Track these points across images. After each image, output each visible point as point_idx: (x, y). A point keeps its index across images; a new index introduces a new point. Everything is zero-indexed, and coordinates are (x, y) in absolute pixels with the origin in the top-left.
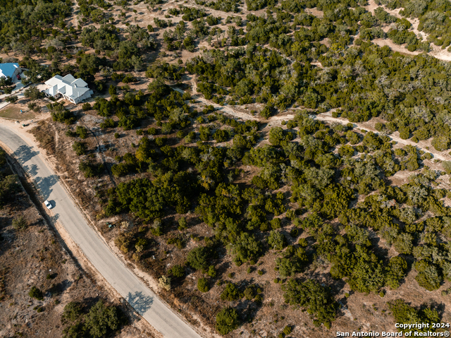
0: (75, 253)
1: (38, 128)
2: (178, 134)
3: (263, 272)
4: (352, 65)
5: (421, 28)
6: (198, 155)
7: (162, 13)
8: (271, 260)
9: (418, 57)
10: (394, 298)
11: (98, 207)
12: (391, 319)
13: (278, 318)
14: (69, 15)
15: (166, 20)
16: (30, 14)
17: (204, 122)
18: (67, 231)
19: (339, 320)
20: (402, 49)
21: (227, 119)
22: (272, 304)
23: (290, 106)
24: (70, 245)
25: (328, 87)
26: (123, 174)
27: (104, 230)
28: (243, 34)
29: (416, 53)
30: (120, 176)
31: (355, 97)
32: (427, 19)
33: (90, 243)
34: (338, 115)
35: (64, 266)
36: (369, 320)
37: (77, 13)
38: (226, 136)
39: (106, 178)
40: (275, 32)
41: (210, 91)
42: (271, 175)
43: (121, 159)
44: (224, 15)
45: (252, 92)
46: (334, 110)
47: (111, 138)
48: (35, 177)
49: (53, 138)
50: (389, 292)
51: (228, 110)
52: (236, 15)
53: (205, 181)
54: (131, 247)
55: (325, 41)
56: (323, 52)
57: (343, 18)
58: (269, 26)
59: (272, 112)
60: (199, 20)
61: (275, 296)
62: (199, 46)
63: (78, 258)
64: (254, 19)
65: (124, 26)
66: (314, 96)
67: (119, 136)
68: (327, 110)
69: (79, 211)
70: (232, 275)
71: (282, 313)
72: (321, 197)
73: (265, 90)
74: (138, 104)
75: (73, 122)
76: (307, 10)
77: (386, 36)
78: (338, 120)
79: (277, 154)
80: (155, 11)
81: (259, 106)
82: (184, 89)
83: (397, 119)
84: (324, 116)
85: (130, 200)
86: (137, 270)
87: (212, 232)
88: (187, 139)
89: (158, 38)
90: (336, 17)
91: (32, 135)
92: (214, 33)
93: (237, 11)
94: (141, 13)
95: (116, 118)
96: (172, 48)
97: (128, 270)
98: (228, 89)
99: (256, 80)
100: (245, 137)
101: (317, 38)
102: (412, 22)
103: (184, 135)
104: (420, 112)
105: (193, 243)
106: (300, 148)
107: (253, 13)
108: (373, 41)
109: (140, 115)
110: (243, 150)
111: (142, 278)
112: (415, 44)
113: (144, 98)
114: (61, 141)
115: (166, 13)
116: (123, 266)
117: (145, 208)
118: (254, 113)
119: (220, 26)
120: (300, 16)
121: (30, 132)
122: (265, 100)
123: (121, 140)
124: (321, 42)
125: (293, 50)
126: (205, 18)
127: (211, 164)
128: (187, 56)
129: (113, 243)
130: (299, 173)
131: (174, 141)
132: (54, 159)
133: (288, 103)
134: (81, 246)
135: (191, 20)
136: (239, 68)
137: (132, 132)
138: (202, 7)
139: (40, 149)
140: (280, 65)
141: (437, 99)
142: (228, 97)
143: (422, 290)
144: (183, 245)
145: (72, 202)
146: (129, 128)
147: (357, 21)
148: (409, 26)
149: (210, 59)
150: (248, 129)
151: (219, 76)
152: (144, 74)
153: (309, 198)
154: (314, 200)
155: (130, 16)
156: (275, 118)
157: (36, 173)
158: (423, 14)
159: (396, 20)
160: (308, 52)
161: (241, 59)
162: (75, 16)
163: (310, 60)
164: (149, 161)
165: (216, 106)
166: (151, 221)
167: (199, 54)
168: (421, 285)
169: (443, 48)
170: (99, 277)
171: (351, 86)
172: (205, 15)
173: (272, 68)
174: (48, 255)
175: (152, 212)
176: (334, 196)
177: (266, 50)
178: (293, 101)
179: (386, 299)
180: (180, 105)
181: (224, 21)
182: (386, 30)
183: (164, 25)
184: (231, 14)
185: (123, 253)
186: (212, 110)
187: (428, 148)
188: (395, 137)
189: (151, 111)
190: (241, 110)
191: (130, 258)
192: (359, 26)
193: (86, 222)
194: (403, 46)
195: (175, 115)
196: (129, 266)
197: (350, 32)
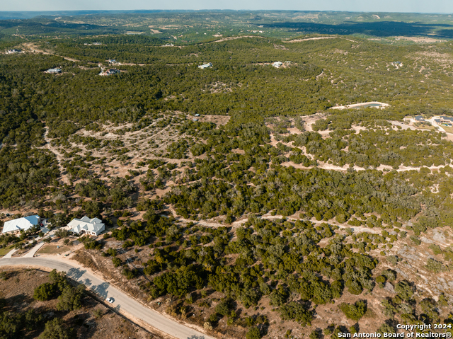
0: (141, 325)
1: (77, 255)
2: (176, 244)
3: (263, 308)
4: (273, 181)
5: (308, 152)
6: (196, 253)
7: (132, 166)
8: (265, 301)
9: (312, 169)
10: (340, 303)
11: (145, 295)
12: (342, 314)
13: (281, 329)
14: (58, 176)
15: (137, 170)
16: (26, 179)
17: (190, 233)
18: (130, 313)
19: (314, 321)
20: (301, 166)
21: (204, 229)
22: (275, 323)
23: (242, 214)
24: (136, 321)
25: (263, 198)
26: (152, 273)
27: (156, 307)
28: (196, 172)
29: (310, 168)
30: (151, 274)
31: (282, 200)
32: (310, 146)
33: (149, 316)
34: (274, 214)
35: (138, 333)
36: (331, 317)
37: (65, 173)
38: (209, 240)
39: (142, 277)
40: (217, 168)
41: (187, 213)
42: (248, 255)
43: (146, 265)
44: (179, 162)
45: (215, 209)
46: (271, 211)
47: (133, 253)
48: (91, 286)
49: (92, 260)
50: (336, 301)
51: (202, 223)
52: (186, 160)
53: (207, 267)
54: (178, 312)
55: (251, 169)
56: (252, 176)
57: (258, 152)
58: (212, 165)
59: (233, 219)
60: (161, 167)
61: (275, 318)
62: (167, 185)
63: (145, 327)
64: (200, 161)
65: (106, 178)
66: (256, 204)
67: (138, 251)
68: (267, 212)
69: (133, 300)
70: (246, 314)
71: (282, 326)
72: (281, 261)
73: (223, 206)
74: (142, 228)
75: (101, 247)
76: (233, 150)
77: (289, 160)
78: (277, 217)
79: (246, 243)
80: (126, 164)
81: (222, 217)
82: (167, 215)
83: (311, 209)
84: (266, 216)
85: (166, 286)
86: (187, 324)
87: (224, 295)
88: (184, 246)
89: (135, 183)
90: (254, 153)
91: (75, 261)
92: (175, 174)
93: (186, 157)
94: (116, 168)
95: (130, 240)
96: (149, 189)
97: (181, 325)
98: (198, 210)
99: (215, 201)
100: (222, 238)
101: (245, 167)
102: (301, 149)
103: (181, 243)
104: (323, 203)
105: (214, 304)
106: (259, 237)
107: (197, 157)
108: (282, 164)
109: (146, 236)
110: (223, 245)
111: (192, 328)
112: (308, 163)
113: (144, 224)
114: (99, 261)
115: (135, 165)
116: (177, 324)
117: (178, 288)
118: (221, 222)
119: (177, 169)
120: (230, 155)
121: (72, 259)
122: (225, 213)
123: (140, 253)
124: (249, 170)
125: (233, 178)
126: (166, 165)
127: (206, 257)
128: (161, 193)
129: (165, 313)
130: (264, 251)
131: (175, 249)
132: (100, 273)
133: (241, 212)
134: (144, 319)
135: (155, 168)
136: (200, 195)
137: (145, 247)
138: (161, 158)
139: (86, 269)
140: (227, 189)
141: (331, 193)
142: (199, 215)
143: (353, 296)
144: (209, 305)
145: (126, 295)
146: (143, 245)
147: (267, 153)
148: (300, 152)
149: (178, 192)
150: (221, 232)
151: (189, 203)
152: (134, 209)
153: (275, 264)
154: (278, 264)
155: (108, 171)
156: (235, 223)
157: (91, 284)
158: (307, 143)
159: (292, 149)
160: (243, 178)
161: (200, 189)
162: (64, 176)
163: (245, 183)
164: (167, 262)
165: (194, 222)
166: (183, 296)
167: (169, 190)
168: (352, 293)
169: (325, 162)
170: (164, 334)
171: (277, 195)
172: (165, 163)
173: (223, 191)
174: (124, 329)
175: (183, 290)
176: (289, 259)
177: (215, 181)
178: (244, 210)
179: (336, 305)
180: (170, 225)
181: (179, 165)
182: (287, 156)
183: (137, 174)
184: (183, 160)
185: (174, 317)
186: (192, 225)
187: (334, 223)
188: (313, 220)
189: (152, 232)
190: (212, 222)
191: (180, 318)
192: (270, 156)
193: (141, 305)
194: (301, 164)
195: (171, 231)
196: (181, 323)
197: (265, 161)
